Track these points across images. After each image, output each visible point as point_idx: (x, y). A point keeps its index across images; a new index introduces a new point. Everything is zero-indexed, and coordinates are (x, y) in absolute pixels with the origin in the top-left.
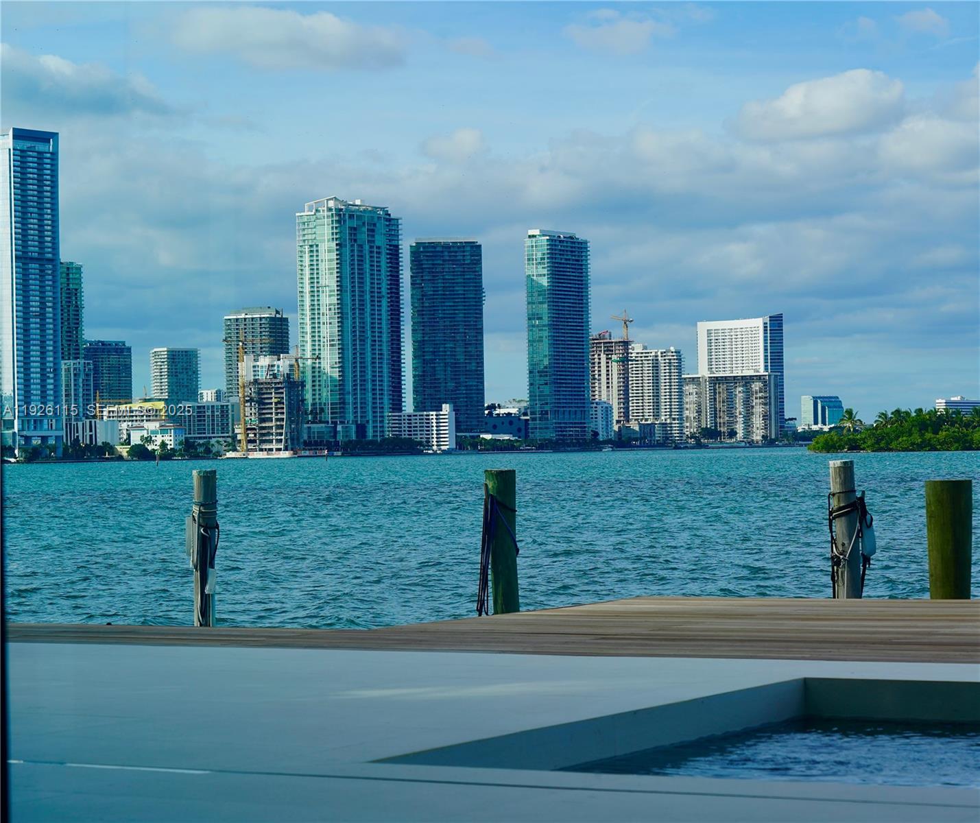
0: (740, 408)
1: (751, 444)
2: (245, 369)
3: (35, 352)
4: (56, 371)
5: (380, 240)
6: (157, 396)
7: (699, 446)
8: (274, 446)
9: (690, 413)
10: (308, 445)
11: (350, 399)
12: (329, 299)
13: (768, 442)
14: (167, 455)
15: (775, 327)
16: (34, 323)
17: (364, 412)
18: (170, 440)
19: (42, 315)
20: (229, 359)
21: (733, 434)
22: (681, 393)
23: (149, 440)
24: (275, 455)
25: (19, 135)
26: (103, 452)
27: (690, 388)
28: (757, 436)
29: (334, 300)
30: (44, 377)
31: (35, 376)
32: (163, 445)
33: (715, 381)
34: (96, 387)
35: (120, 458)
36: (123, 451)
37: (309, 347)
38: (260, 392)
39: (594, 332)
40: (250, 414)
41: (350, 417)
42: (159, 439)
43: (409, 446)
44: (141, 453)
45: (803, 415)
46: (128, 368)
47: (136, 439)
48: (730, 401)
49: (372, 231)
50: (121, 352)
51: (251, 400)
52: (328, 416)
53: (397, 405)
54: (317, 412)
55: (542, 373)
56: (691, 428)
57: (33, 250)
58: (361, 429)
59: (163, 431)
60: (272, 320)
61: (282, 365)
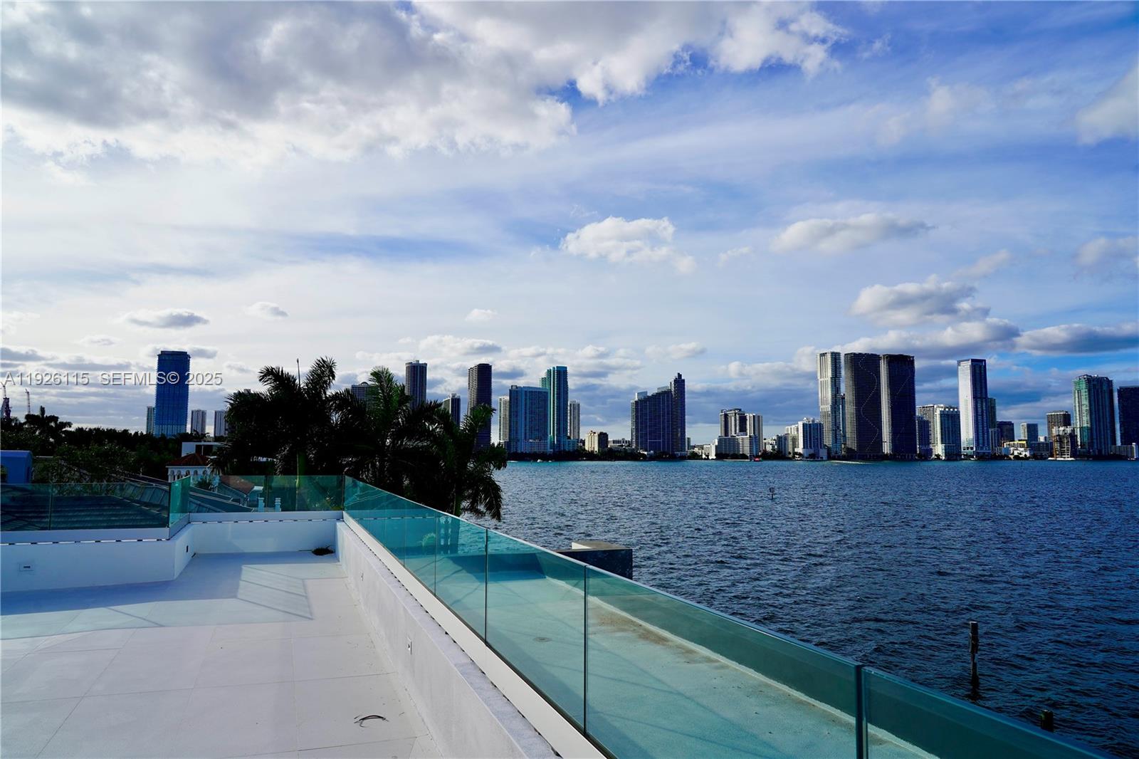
2: (1054, 431)
3: (980, 426)
4: (988, 432)
5: (1105, 388)
6: (1023, 438)
8: (1066, 456)
10: (1079, 456)
11: (1095, 441)
12: (1085, 408)
14: (1026, 458)
16: (980, 418)
17: (1101, 446)
18: (1028, 454)
19: (982, 415)
20: (1049, 428)
23: (1020, 454)
24: (1067, 459)
25: (973, 360)
26: (1004, 457)
29: (1088, 408)
30: (983, 434)
31: (981, 434)
32: (1025, 455)
34: (1002, 436)
35: (1010, 459)
36: (1012, 457)
37: (1078, 424)
38: (1060, 439)
40: (1057, 445)
41: (1096, 447)
42: (1024, 453)
43: (1121, 457)
44: (1017, 458)
46: (1013, 430)
47: (1016, 453)
49: (1101, 386)
50: (1011, 424)
51: (1057, 441)
52: (1087, 447)
53: (1114, 442)
54: (1082, 446)
57: (979, 395)
58: (1100, 451)
59: (1026, 451)
60: (1064, 415)
61: (1069, 430)
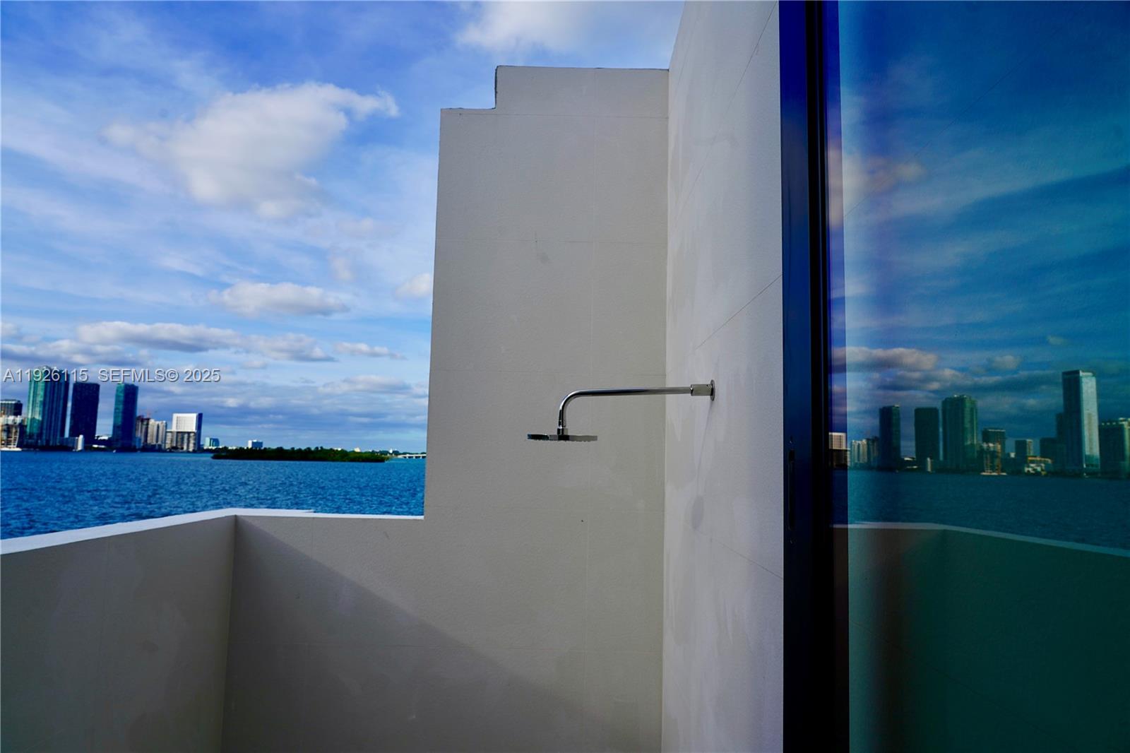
0: (186, 441)
1: (188, 452)
7: (170, 451)
8: (12, 446)
9: (168, 441)
10: (26, 446)
11: (44, 432)
12: (40, 398)
13: (194, 451)
15: (200, 417)
17: (49, 437)
21: (182, 448)
22: (166, 436)
24: (12, 449)
27: (169, 434)
28: (191, 450)
29: (42, 399)
33: (178, 433)
37: (30, 414)
38: (8, 428)
39: (138, 413)
40: (4, 435)
41: (44, 438)
43: (67, 448)
45: (207, 444)
48: (183, 439)
52: (35, 437)
53: (63, 434)
54: (31, 436)
55: (118, 427)
56: (168, 446)
58: (48, 441)
60: (15, 404)
61: (18, 419)
